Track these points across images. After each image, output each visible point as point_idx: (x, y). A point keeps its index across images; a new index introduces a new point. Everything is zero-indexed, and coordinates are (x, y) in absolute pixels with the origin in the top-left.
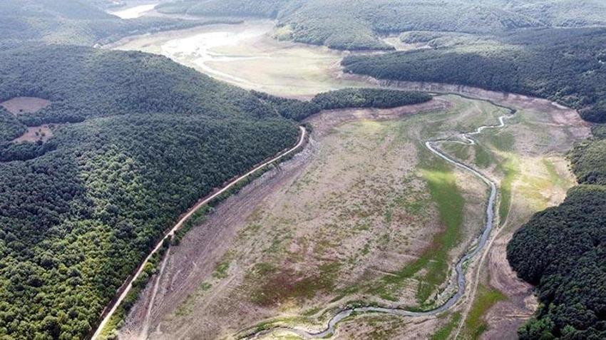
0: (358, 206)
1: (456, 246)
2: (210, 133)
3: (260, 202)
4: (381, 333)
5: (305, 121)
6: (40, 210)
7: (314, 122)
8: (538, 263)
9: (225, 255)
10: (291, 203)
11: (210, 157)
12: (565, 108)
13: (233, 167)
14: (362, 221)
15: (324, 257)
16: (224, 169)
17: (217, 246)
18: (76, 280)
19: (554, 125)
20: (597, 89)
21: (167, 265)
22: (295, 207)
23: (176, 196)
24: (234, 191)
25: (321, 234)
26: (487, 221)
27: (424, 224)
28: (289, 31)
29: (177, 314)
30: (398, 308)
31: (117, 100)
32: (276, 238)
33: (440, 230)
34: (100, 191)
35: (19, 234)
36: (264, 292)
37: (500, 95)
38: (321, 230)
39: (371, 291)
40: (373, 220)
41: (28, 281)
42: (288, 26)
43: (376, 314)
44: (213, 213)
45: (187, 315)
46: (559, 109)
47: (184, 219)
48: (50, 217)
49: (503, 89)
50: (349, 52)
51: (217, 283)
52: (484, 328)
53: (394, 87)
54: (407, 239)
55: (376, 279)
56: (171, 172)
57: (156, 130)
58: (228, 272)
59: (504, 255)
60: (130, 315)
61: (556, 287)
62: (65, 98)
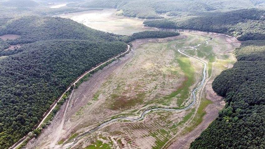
0: (152, 73)
1: (192, 85)
2: (90, 45)
3: (112, 72)
4: (163, 117)
5: (129, 43)
6: (15, 74)
7: (133, 43)
8: (225, 88)
9: (97, 92)
10: (125, 72)
11: (90, 55)
12: (231, 37)
13: (100, 59)
14: (154, 78)
15: (139, 91)
16: (96, 60)
17: (94, 88)
18: (32, 101)
19: (227, 43)
20: (243, 29)
21: (73, 96)
22: (126, 74)
23: (76, 70)
24: (101, 68)
25: (138, 83)
26: (203, 76)
27: (179, 78)
28: (122, 12)
29: (77, 115)
30: (170, 108)
31: (50, 35)
32: (119, 85)
33: (185, 80)
34: (42, 67)
35: (5, 83)
36: (114, 105)
37: (206, 33)
38: (137, 81)
39: (159, 103)
40: (158, 77)
41: (10, 101)
42: (121, 10)
43: (161, 111)
44: (92, 76)
45: (81, 114)
46: (228, 37)
47: (79, 79)
48: (20, 76)
49: (207, 30)
50: (146, 20)
51: (94, 102)
52: (205, 113)
53: (165, 30)
54: (172, 83)
55: (160, 98)
56: (73, 60)
57: (67, 44)
58: (99, 98)
59: (211, 87)
60: (56, 115)
61: (232, 96)
62: (27, 34)
